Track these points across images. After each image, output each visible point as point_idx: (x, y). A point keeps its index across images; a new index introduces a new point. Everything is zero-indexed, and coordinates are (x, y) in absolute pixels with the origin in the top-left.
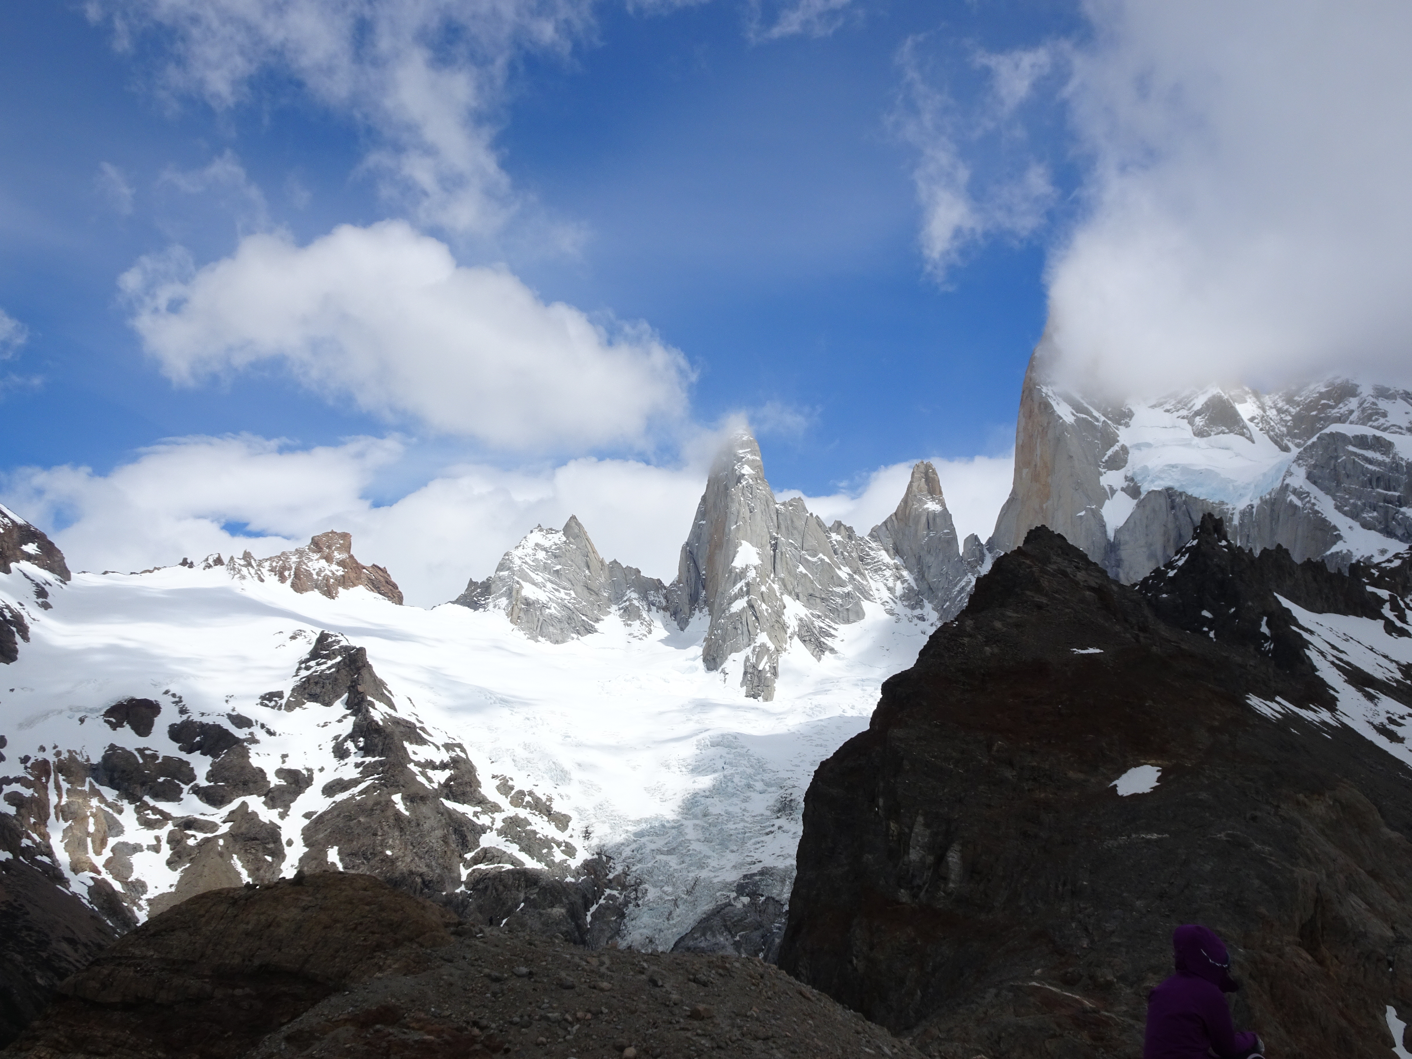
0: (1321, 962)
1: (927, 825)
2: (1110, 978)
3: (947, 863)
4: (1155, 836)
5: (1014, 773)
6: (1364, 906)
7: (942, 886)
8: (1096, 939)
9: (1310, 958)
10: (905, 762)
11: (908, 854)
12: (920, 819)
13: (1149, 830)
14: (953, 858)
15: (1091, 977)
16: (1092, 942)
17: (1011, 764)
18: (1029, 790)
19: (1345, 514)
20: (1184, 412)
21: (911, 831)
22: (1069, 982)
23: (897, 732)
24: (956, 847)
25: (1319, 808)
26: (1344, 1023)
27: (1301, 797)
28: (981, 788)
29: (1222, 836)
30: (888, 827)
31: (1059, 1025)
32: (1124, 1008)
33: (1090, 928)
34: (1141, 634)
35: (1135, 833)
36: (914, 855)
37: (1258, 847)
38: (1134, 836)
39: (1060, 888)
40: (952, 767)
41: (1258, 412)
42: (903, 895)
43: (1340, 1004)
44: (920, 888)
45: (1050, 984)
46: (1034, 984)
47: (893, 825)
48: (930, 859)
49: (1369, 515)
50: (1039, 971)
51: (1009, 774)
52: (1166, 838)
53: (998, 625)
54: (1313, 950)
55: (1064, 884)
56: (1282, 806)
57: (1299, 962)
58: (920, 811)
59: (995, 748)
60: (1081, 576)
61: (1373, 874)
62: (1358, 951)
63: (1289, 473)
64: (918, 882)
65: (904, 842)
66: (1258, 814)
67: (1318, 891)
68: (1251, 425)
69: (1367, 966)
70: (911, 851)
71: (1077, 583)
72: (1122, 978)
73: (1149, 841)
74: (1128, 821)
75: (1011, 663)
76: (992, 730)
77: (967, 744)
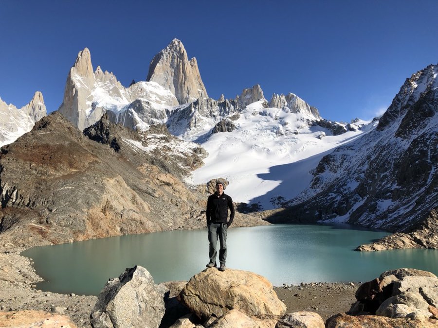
0: (106, 215)
1: (9, 185)
2: (52, 221)
3: (13, 195)
4: (71, 188)
5: (36, 172)
6: (118, 202)
7: (11, 201)
9: (103, 214)
12: (7, 183)
13: (69, 187)
14: (15, 193)
15: (47, 222)
16: (49, 213)
17: (36, 170)
18: (40, 176)
19: (140, 118)
20: (107, 89)
21: (4, 187)
22: (41, 223)
24: (16, 190)
25: (112, 181)
26: (108, 228)
27: (108, 179)
28: (26, 176)
29: (87, 188)
31: (34, 234)
32: (53, 228)
34: (80, 140)
35: (66, 187)
37: (95, 190)
40: (18, 170)
41: (124, 92)
43: (108, 224)
45: (35, 224)
46: (31, 224)
48: (9, 194)
49: (145, 119)
50: (33, 221)
51: (34, 172)
52: (73, 188)
53: (38, 134)
54: (104, 213)
56: (104, 181)
57: (100, 216)
58: (7, 181)
59: (32, 166)
60: (65, 124)
61: (122, 196)
62: (114, 212)
63: (129, 107)
65: (1, 190)
66: (97, 183)
67: (108, 200)
69: (116, 215)
70: (3, 192)
71: (64, 126)
72: (54, 221)
73: (69, 189)
74: (64, 184)
75: (40, 144)
76: (32, 161)
77: (24, 164)
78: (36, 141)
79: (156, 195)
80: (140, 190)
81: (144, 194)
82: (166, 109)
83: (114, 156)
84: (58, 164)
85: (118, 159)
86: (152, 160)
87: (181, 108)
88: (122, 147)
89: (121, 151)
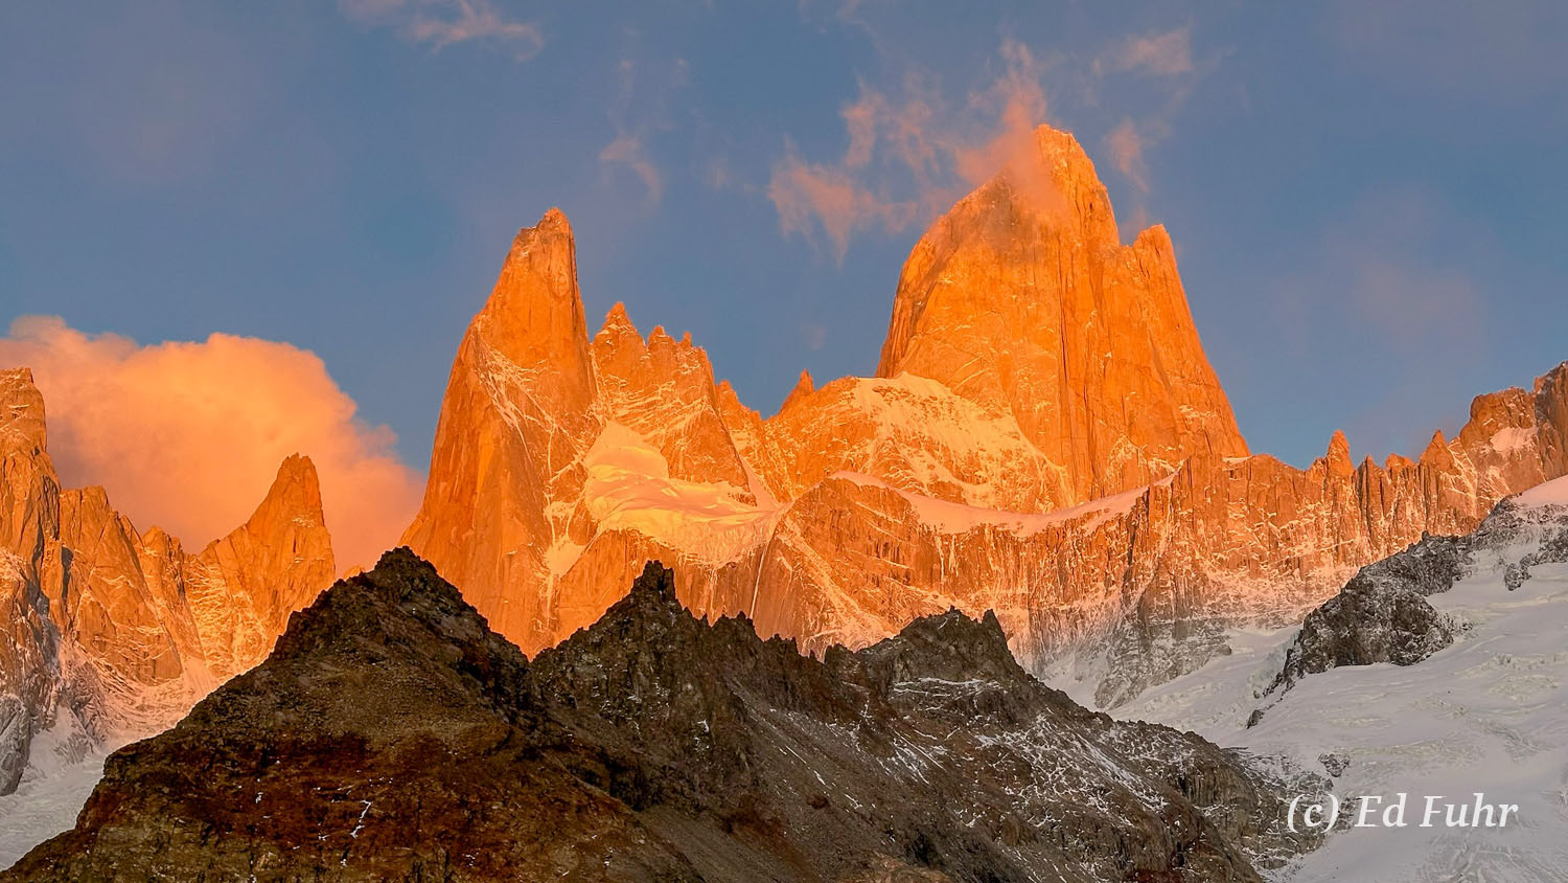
19: (842, 585)
41: (755, 442)
49: (871, 591)
53: (304, 680)
60: (448, 622)
63: (782, 525)
68: (744, 459)
71: (438, 634)
75: (313, 737)
76: (263, 832)
77: (220, 853)
78: (292, 717)
82: (994, 531)
83: (705, 808)
84: (401, 854)
85: (730, 831)
86: (922, 838)
87: (1083, 522)
88: (748, 750)
89: (745, 778)
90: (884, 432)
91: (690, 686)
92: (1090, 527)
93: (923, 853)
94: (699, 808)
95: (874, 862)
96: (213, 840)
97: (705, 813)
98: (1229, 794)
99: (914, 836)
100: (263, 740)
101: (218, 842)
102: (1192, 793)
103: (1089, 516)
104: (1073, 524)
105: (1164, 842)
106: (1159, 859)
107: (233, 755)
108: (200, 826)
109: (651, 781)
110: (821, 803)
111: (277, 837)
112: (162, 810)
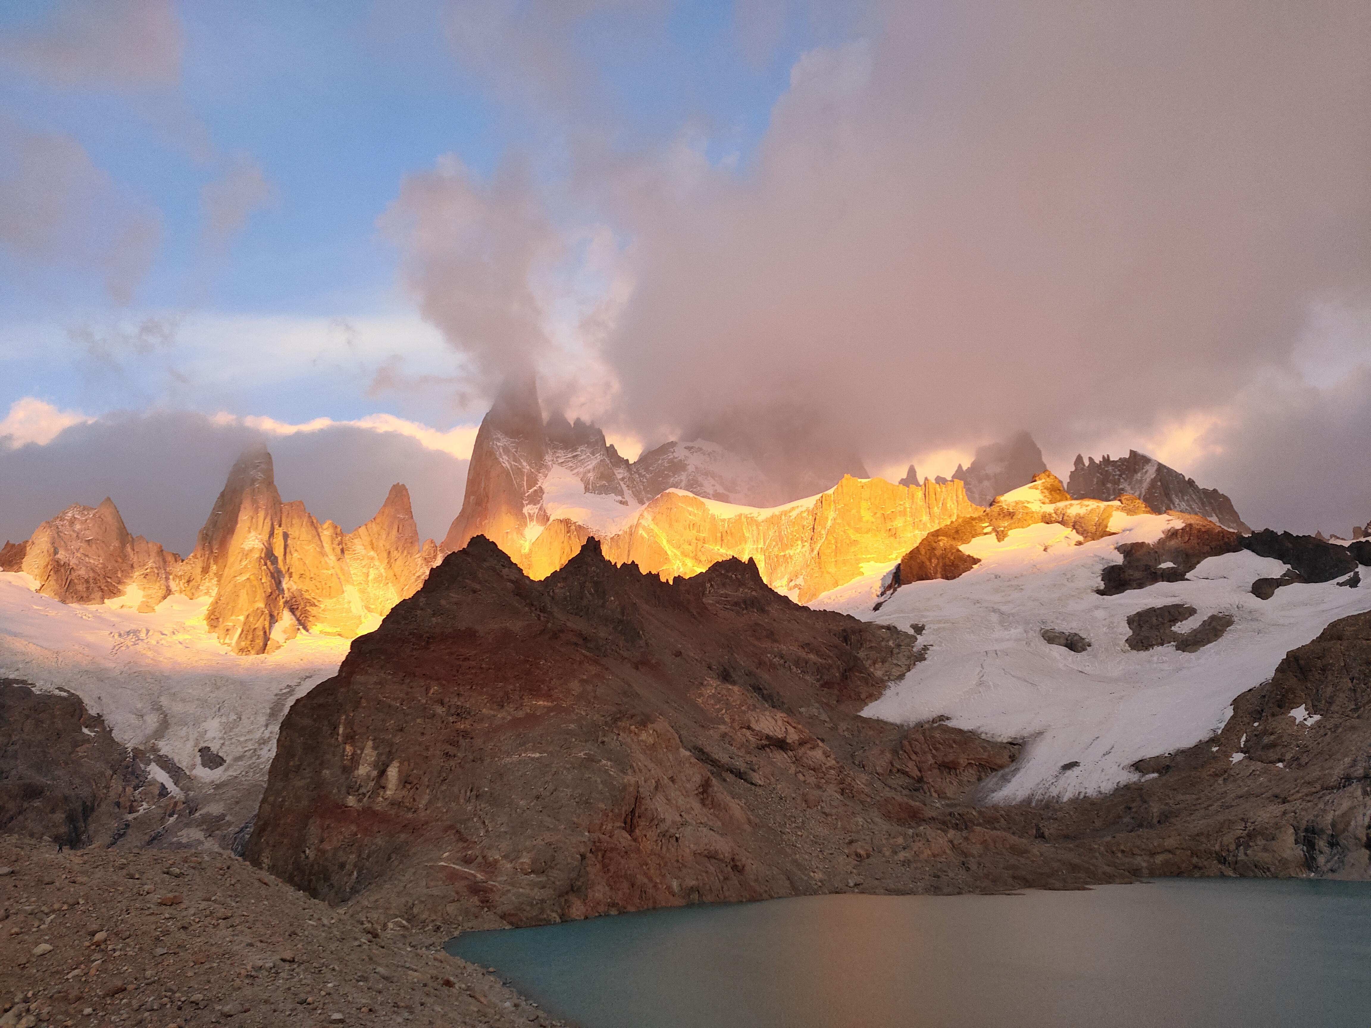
0: (635, 840)
1: (375, 748)
2: (497, 857)
3: (387, 776)
4: (537, 755)
5: (444, 709)
6: (665, 801)
7: (382, 793)
8: (490, 829)
9: (629, 837)
10: (363, 700)
11: (358, 769)
12: (370, 743)
13: (534, 751)
14: (393, 772)
15: (484, 857)
16: (487, 831)
17: (442, 703)
18: (453, 722)
19: (672, 545)
20: (581, 470)
21: (361, 754)
22: (467, 861)
23: (359, 678)
24: (395, 764)
25: (643, 736)
26: (646, 880)
27: (633, 728)
28: (419, 721)
29: (582, 754)
30: (344, 749)
31: (457, 893)
32: (505, 878)
33: (487, 822)
35: (525, 753)
36: (363, 770)
37: (604, 762)
38: (523, 755)
39: (468, 793)
40: (398, 705)
41: (627, 475)
42: (351, 801)
43: (645, 867)
44: (364, 794)
45: (454, 864)
46: (442, 863)
47: (349, 748)
48: (375, 773)
49: (686, 547)
50: (447, 854)
51: (440, 710)
52: (545, 756)
53: (443, 602)
54: (631, 831)
55: (471, 791)
56: (621, 734)
57: (622, 840)
58: (370, 737)
59: (432, 691)
60: (504, 572)
61: (672, 779)
62: (659, 831)
63: (641, 516)
64: (363, 790)
65: (355, 761)
66: (605, 739)
67: (638, 792)
68: (622, 483)
69: (663, 841)
70: (360, 767)
71: (502, 577)
72: (505, 857)
73: (533, 759)
74: (520, 744)
75: (450, 630)
76: (431, 678)
77: (411, 688)
78: (440, 620)
79: (757, 778)
80: (714, 763)
81: (724, 774)
82: (746, 517)
83: (626, 658)
84: (499, 686)
85: (637, 668)
86: (725, 670)
87: (790, 512)
88: (643, 631)
89: (642, 643)
90: (691, 468)
91: (612, 598)
92: (794, 514)
93: (725, 677)
94: (624, 659)
95: (705, 683)
96: (407, 681)
97: (626, 660)
98: (868, 645)
99: (721, 668)
100: (427, 632)
101: (410, 682)
102: (851, 644)
103: (793, 509)
104: (785, 513)
105: (838, 668)
106: (836, 677)
107: (413, 640)
108: (401, 674)
109: (602, 646)
110: (678, 654)
111: (437, 679)
112: (382, 667)
